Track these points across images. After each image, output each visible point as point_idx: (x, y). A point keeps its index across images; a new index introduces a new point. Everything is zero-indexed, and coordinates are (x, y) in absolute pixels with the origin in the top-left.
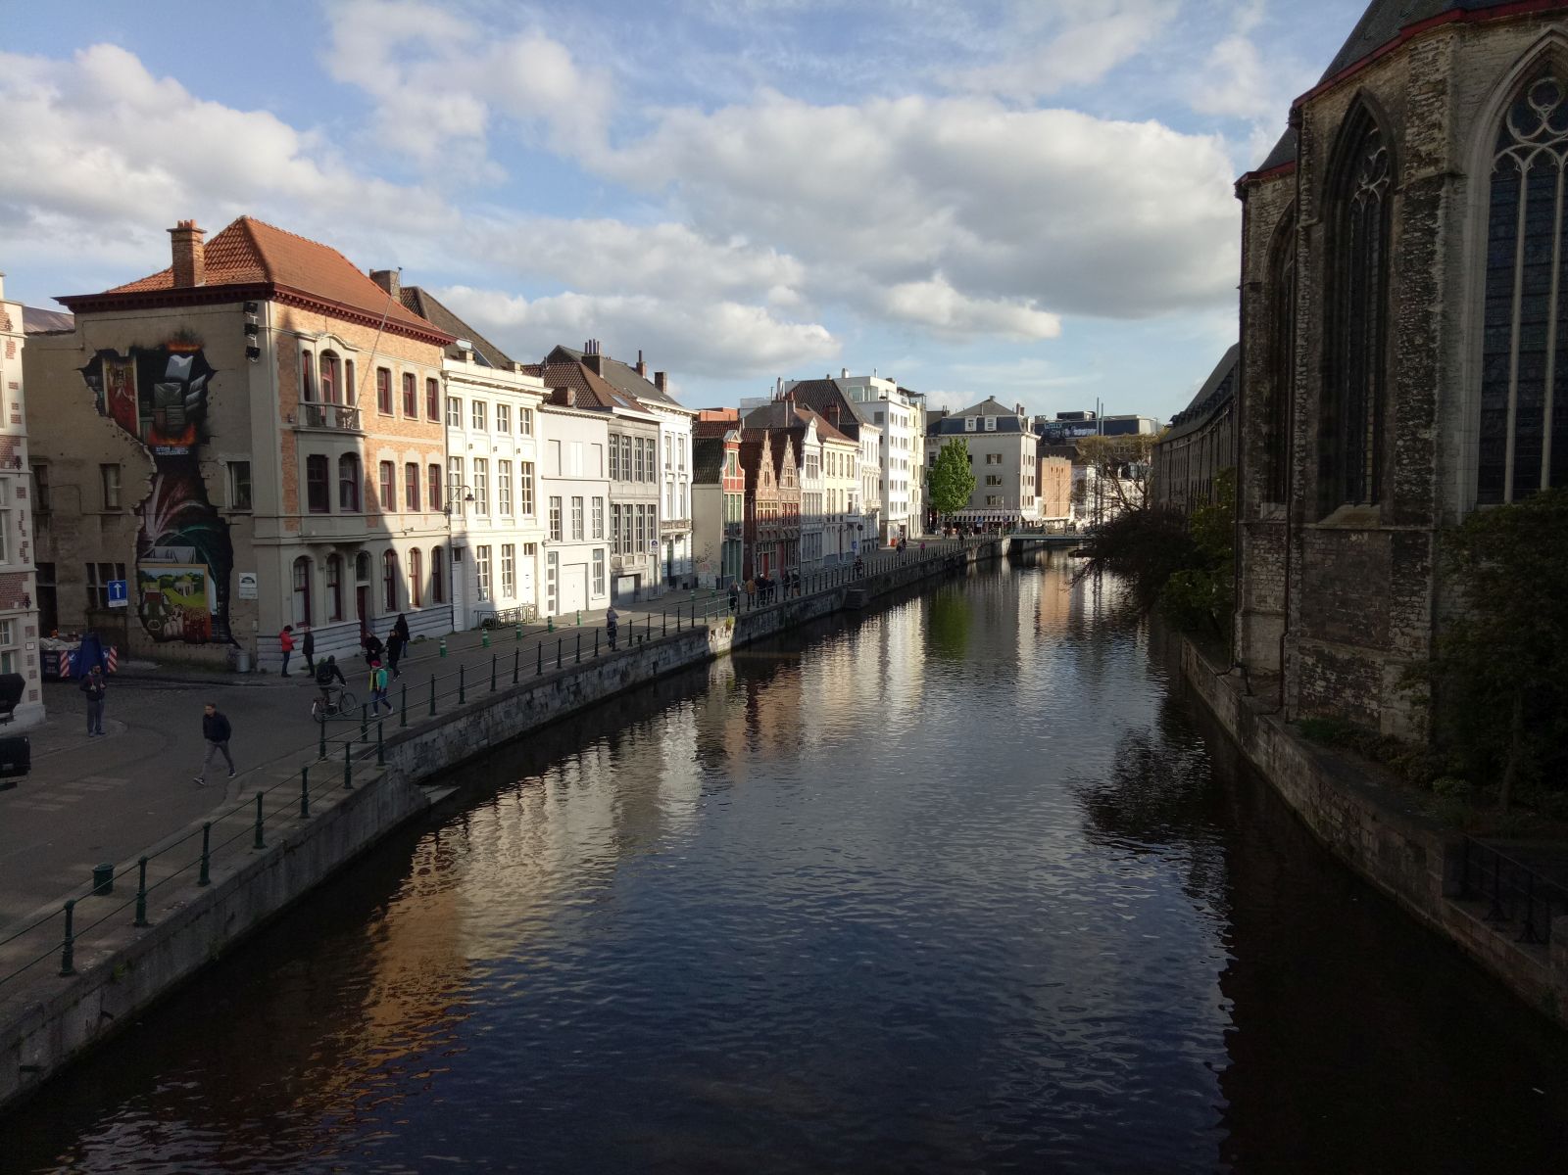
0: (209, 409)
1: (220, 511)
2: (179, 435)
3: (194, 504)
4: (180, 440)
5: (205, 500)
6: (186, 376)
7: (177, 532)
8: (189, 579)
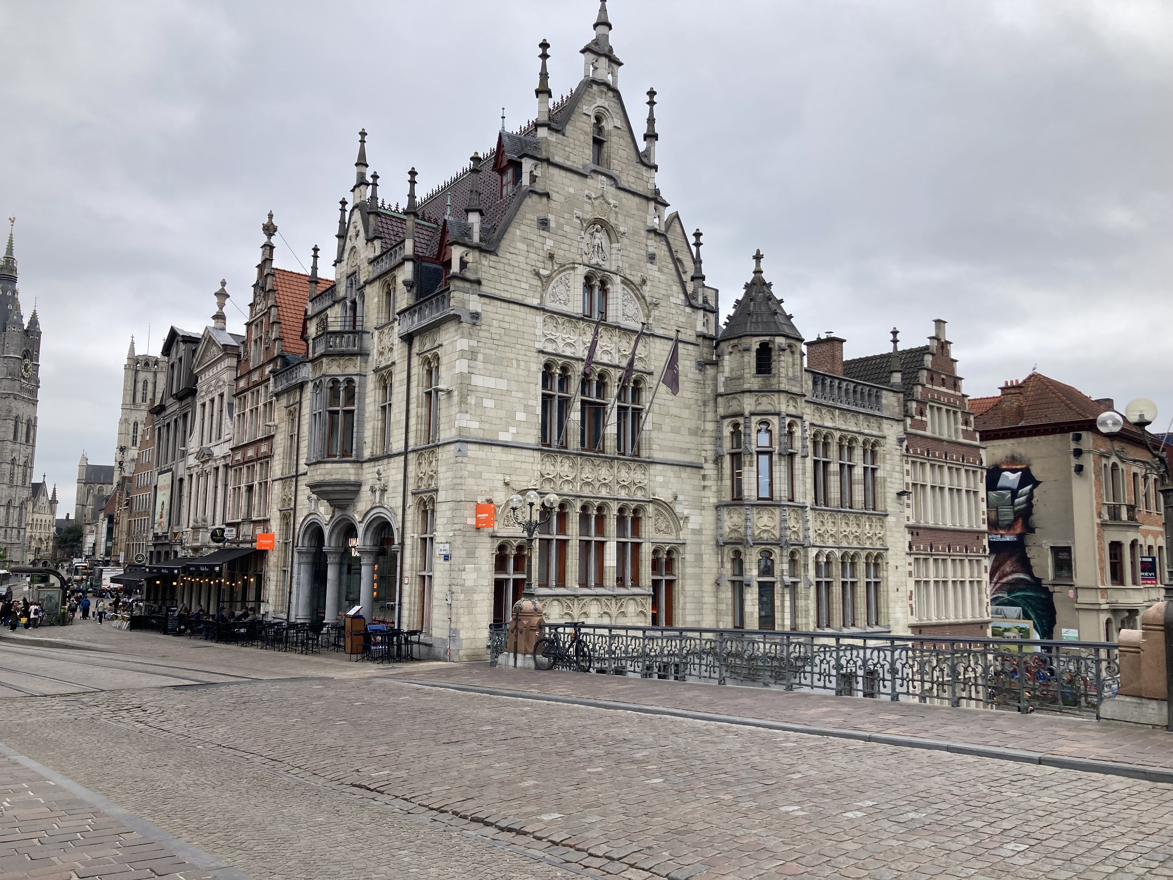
0: (1034, 510)
1: (1044, 582)
2: (1009, 527)
3: (1022, 576)
4: (1009, 530)
5: (1032, 575)
6: (1015, 486)
7: (1006, 596)
8: (1017, 631)
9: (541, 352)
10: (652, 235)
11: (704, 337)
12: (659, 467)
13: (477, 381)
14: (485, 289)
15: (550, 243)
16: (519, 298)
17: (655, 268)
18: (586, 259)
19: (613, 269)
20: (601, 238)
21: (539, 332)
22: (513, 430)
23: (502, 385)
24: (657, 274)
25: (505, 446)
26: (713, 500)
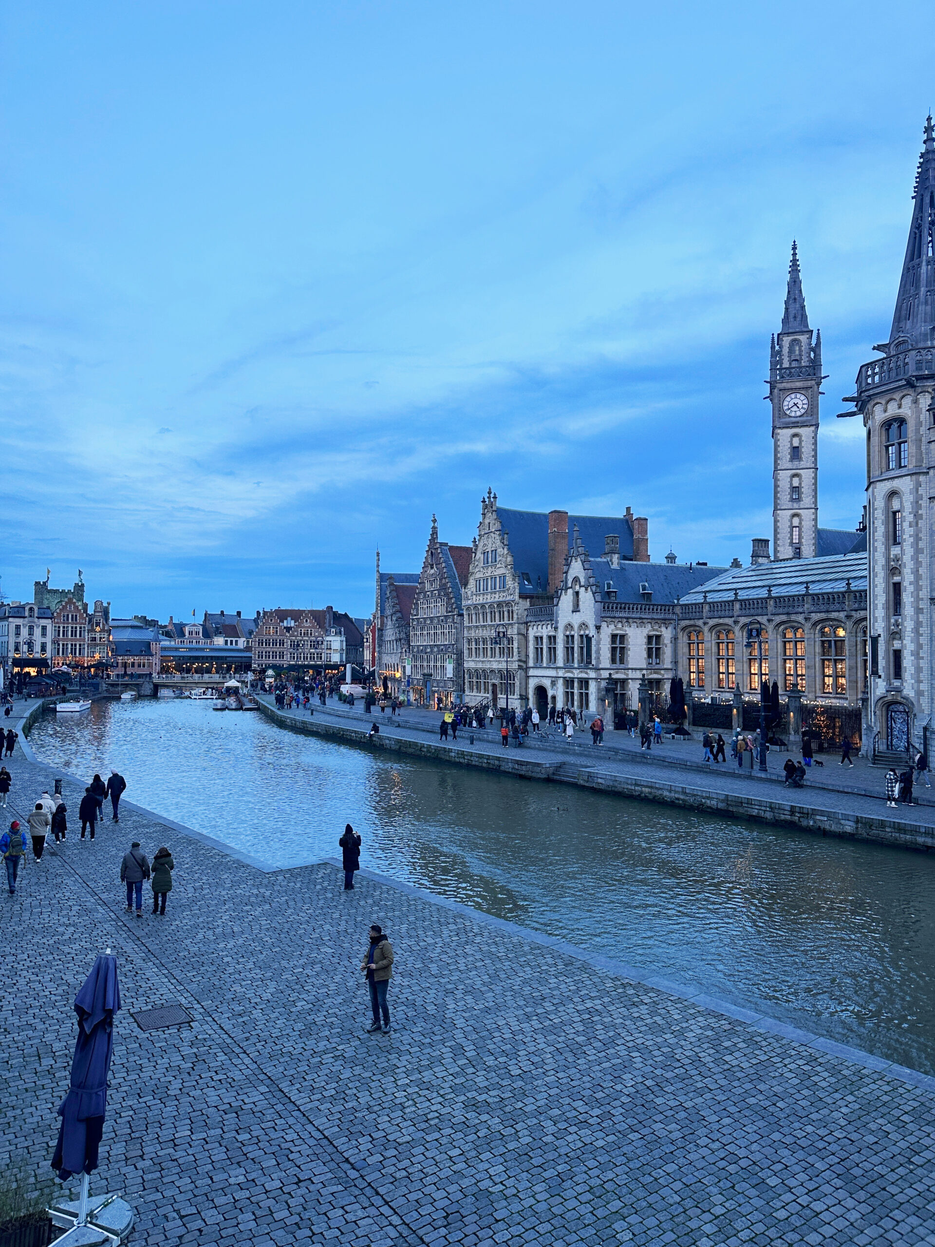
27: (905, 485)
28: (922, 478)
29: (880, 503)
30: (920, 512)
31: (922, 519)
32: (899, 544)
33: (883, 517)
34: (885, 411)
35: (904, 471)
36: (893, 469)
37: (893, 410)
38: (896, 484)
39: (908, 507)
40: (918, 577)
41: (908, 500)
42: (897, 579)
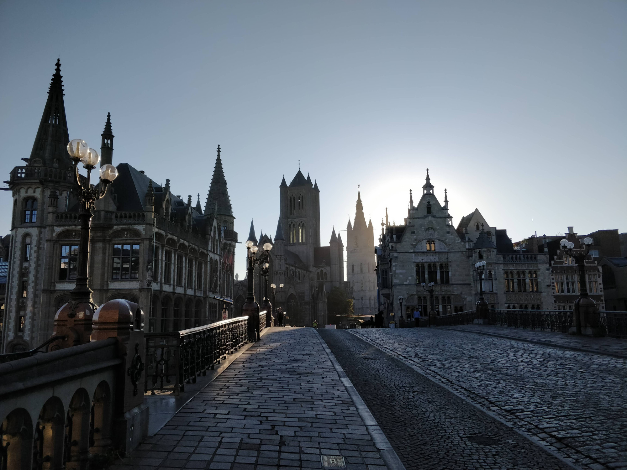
9: (415, 262)
10: (448, 227)
11: (468, 249)
12: (454, 285)
13: (397, 271)
14: (398, 251)
15: (415, 237)
16: (408, 251)
17: (449, 235)
18: (427, 238)
19: (436, 238)
20: (431, 231)
21: (414, 257)
22: (408, 281)
23: (404, 271)
24: (451, 236)
25: (406, 285)
26: (474, 293)
27: (34, 231)
28: (43, 230)
29: (19, 239)
30: (40, 246)
31: (41, 250)
32: (28, 261)
33: (20, 246)
34: (26, 192)
35: (34, 224)
36: (27, 222)
37: (30, 193)
38: (29, 230)
39: (34, 243)
40: (36, 278)
41: (35, 240)
42: (25, 279)
